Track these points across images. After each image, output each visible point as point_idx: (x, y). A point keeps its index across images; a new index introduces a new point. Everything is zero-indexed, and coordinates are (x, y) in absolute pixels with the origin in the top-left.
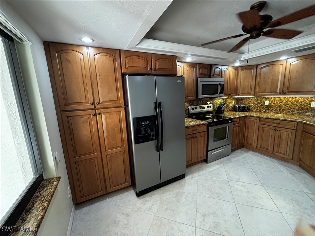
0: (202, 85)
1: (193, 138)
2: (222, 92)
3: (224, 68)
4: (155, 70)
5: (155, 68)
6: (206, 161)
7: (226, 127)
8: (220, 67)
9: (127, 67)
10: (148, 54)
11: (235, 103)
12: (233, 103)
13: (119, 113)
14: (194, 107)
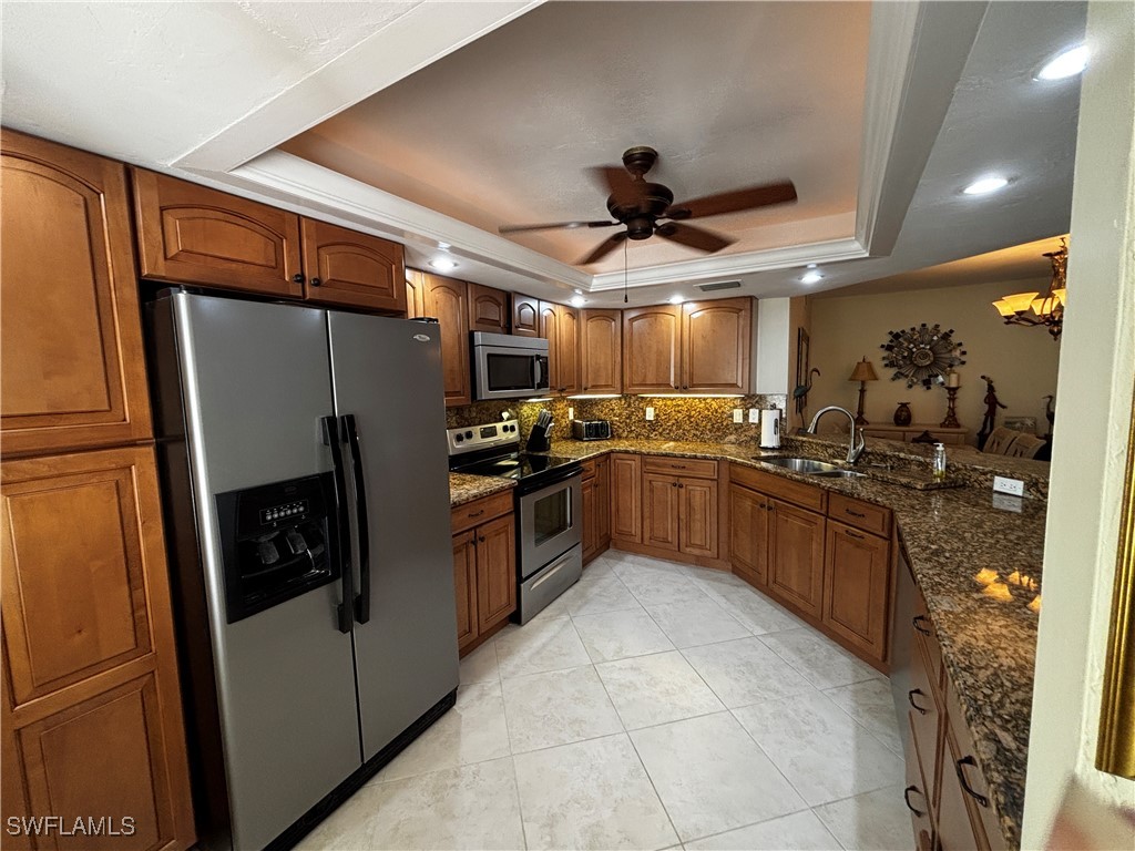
0: (489, 355)
1: (474, 543)
2: (544, 384)
3: (545, 309)
4: (318, 283)
5: (317, 276)
6: (516, 619)
7: (565, 491)
8: (534, 304)
9: (173, 251)
10: (287, 215)
11: (575, 416)
12: (571, 417)
13: (120, 476)
14: (463, 431)
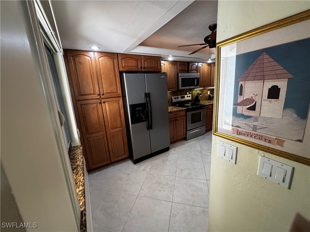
0: (182, 79)
1: (175, 120)
2: (198, 84)
3: (200, 65)
4: (144, 68)
5: (144, 67)
6: (185, 139)
7: (201, 112)
8: (196, 64)
9: (123, 66)
10: (139, 56)
11: (210, 93)
13: (118, 102)
14: (176, 97)
